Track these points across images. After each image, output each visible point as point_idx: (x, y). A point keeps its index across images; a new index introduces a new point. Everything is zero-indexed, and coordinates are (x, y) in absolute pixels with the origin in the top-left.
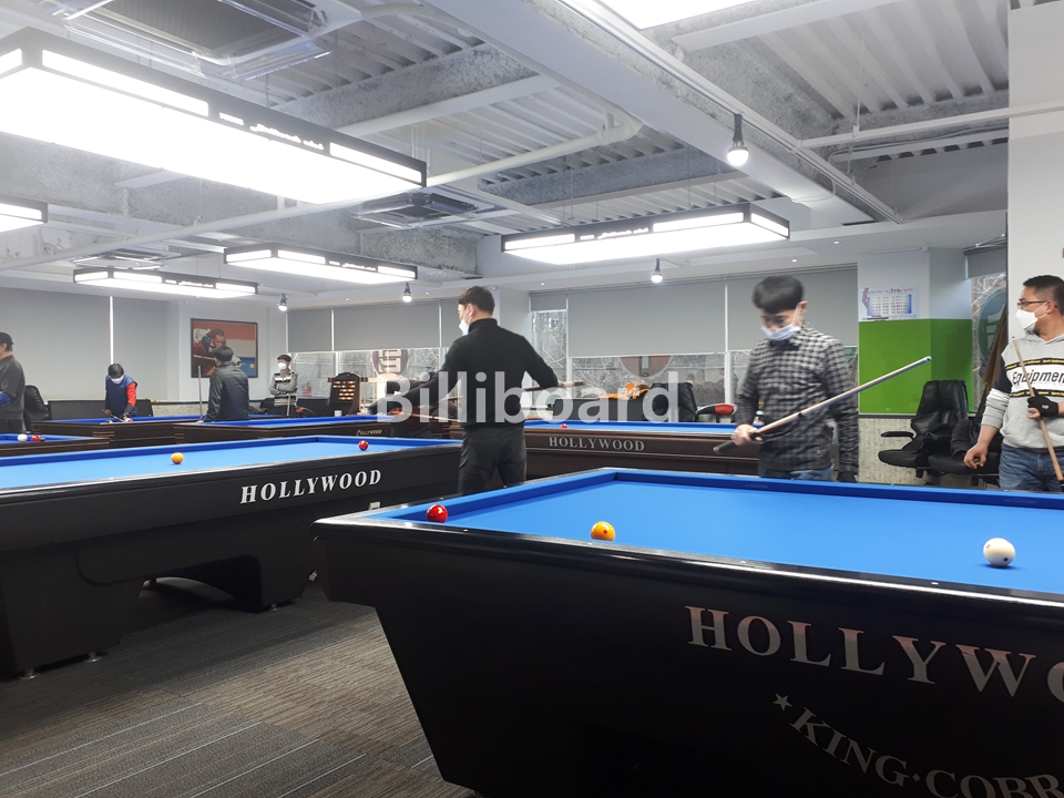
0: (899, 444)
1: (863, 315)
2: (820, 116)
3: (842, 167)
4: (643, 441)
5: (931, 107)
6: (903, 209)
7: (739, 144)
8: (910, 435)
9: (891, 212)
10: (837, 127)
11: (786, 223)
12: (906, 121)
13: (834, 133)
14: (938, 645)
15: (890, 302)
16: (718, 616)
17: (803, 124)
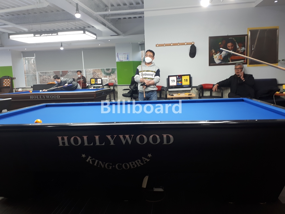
0: (127, 92)
1: (117, 60)
2: (102, 6)
3: (108, 20)
4: (60, 95)
5: (129, 6)
6: (125, 32)
7: (78, 12)
8: (129, 90)
9: (122, 33)
10: (107, 9)
11: (95, 35)
12: (123, 10)
13: (106, 11)
14: (115, 136)
15: (123, 56)
16: (66, 138)
17: (97, 8)
